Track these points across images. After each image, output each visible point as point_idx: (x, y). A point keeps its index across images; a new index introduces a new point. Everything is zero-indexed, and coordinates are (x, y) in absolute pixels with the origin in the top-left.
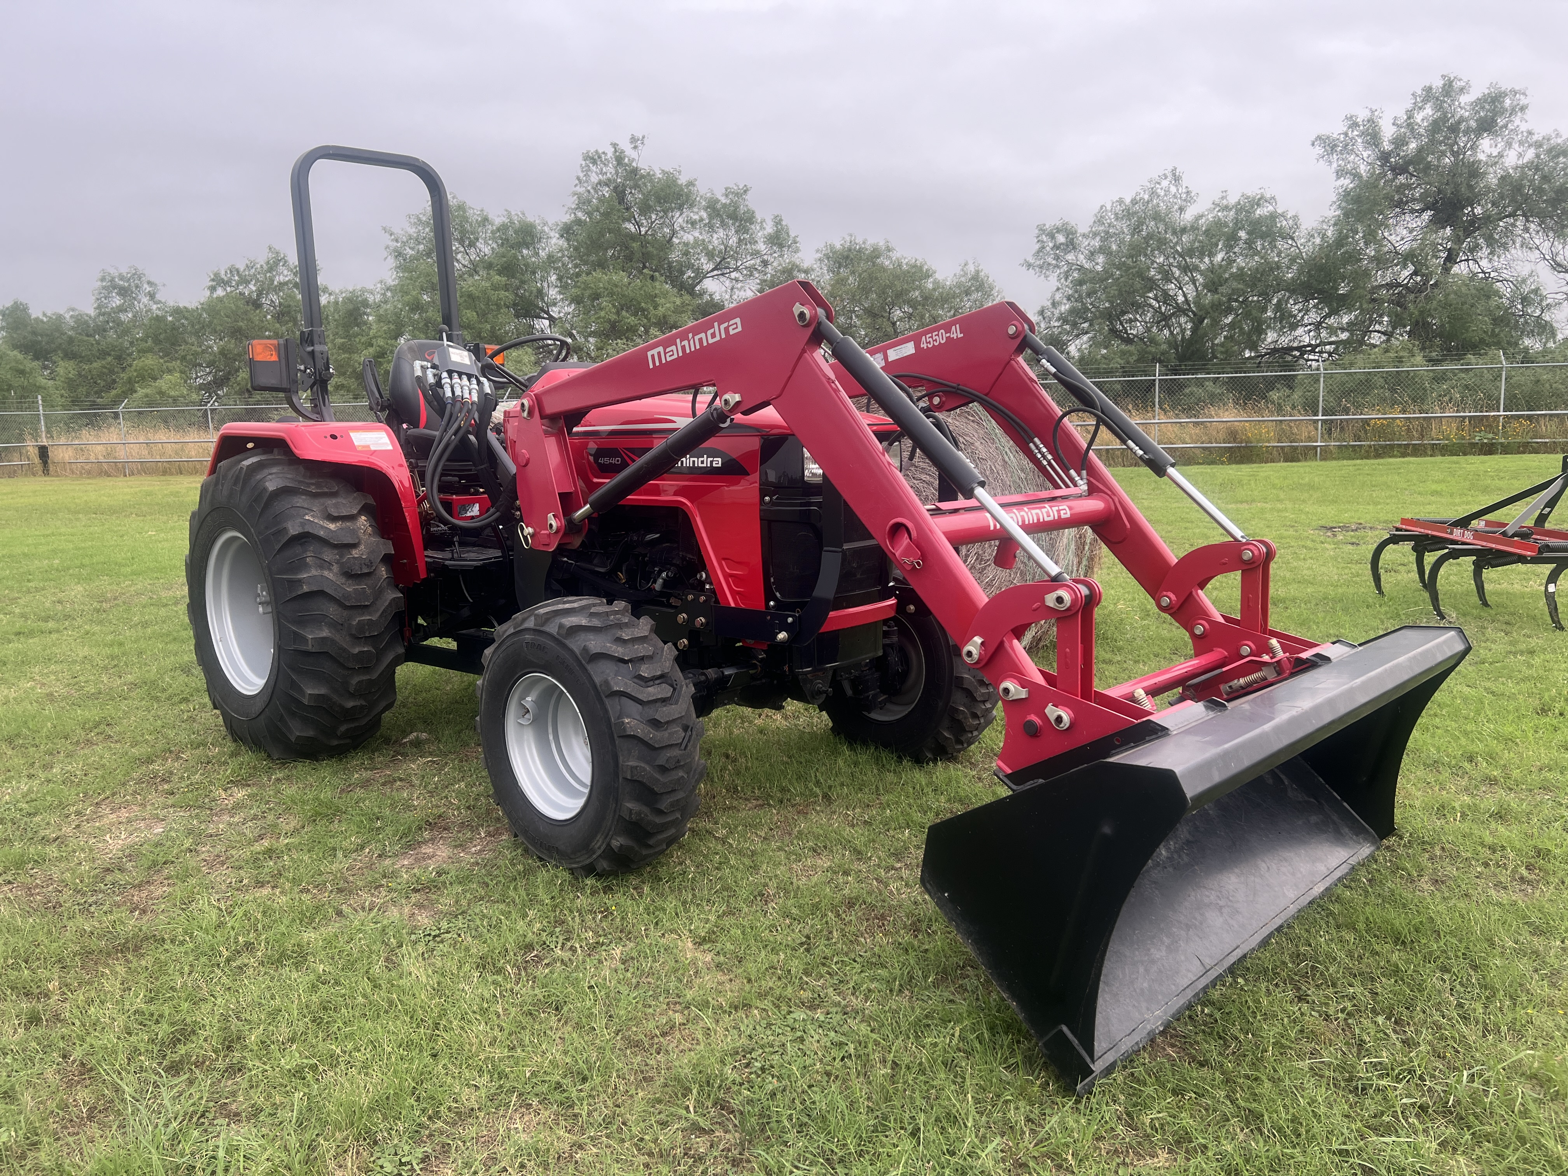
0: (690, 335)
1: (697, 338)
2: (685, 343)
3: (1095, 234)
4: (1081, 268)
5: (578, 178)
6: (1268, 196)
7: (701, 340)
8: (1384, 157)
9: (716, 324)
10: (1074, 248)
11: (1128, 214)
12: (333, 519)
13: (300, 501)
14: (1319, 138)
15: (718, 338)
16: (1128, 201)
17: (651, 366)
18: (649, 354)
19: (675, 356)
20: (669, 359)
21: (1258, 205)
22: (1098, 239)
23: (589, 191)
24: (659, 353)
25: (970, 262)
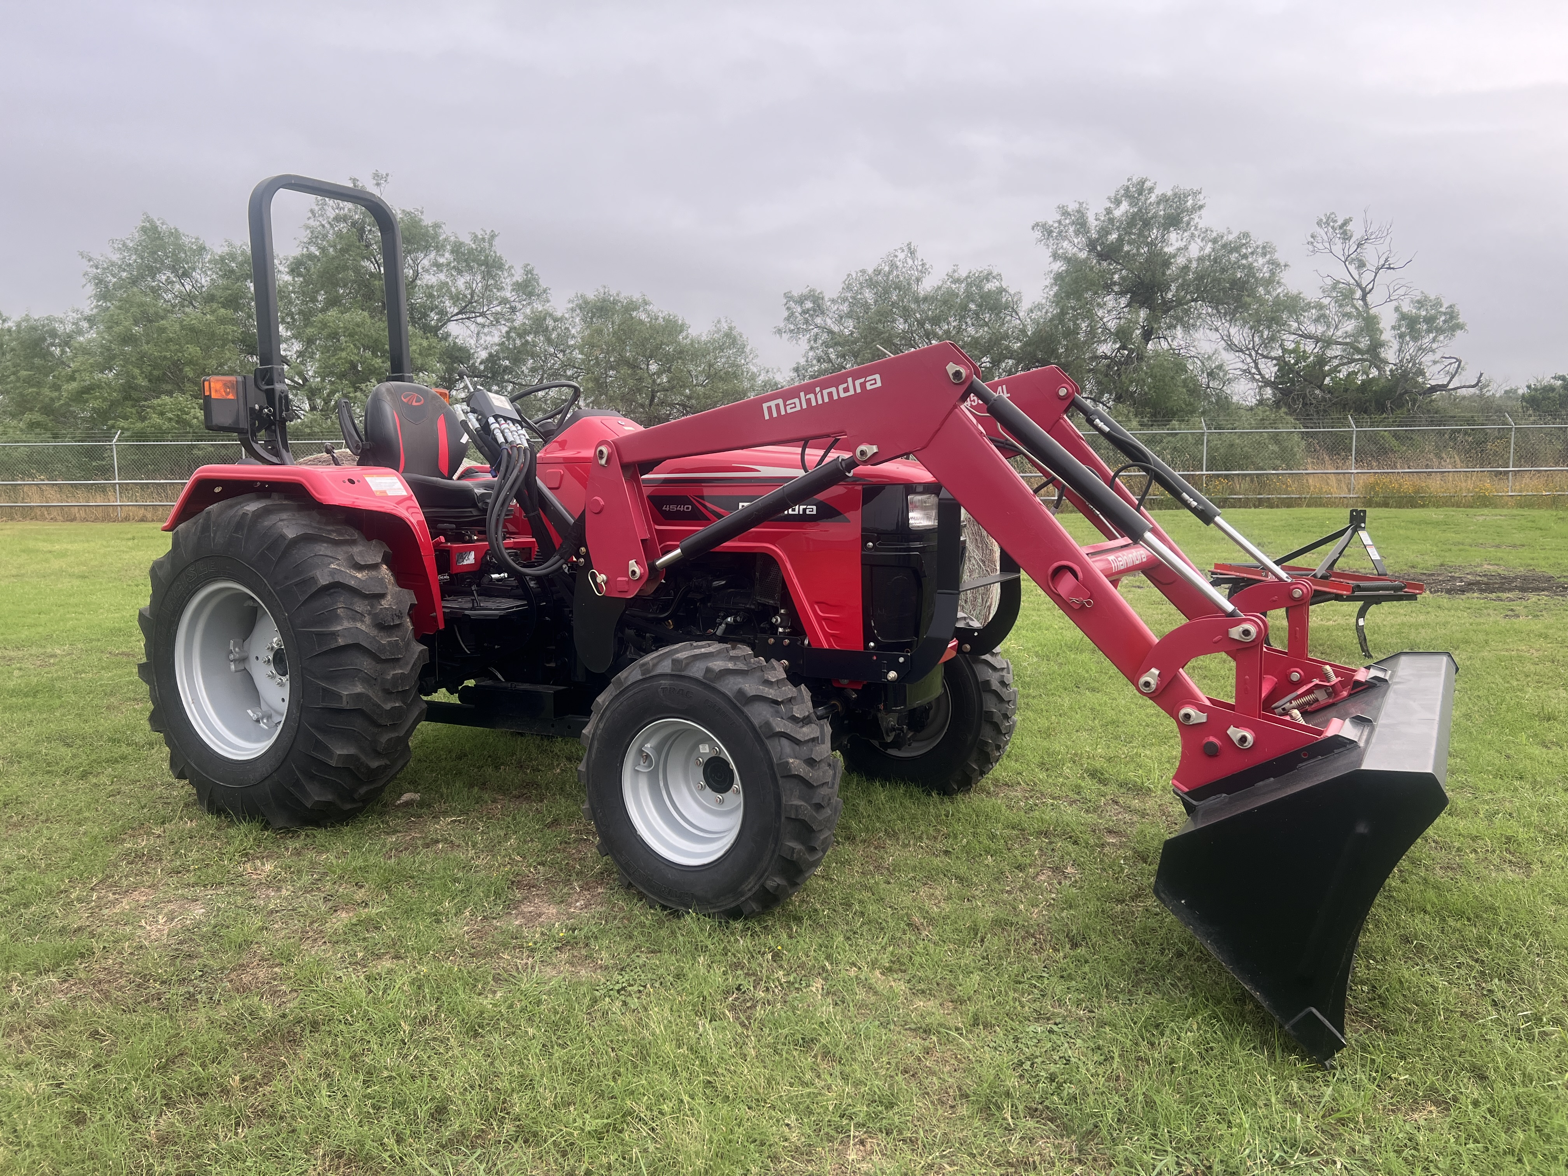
0: (818, 389)
1: (825, 392)
2: (812, 396)
3: (845, 300)
4: (830, 332)
5: (312, 211)
6: (995, 273)
7: (830, 394)
8: (1092, 245)
9: (850, 380)
10: (823, 313)
11: (871, 283)
12: (359, 567)
13: (323, 549)
14: (1037, 225)
15: (852, 392)
16: (870, 271)
17: (767, 417)
18: (765, 406)
19: (798, 408)
20: (789, 411)
21: (988, 280)
22: (846, 304)
23: (323, 226)
24: (777, 406)
25: (723, 320)
